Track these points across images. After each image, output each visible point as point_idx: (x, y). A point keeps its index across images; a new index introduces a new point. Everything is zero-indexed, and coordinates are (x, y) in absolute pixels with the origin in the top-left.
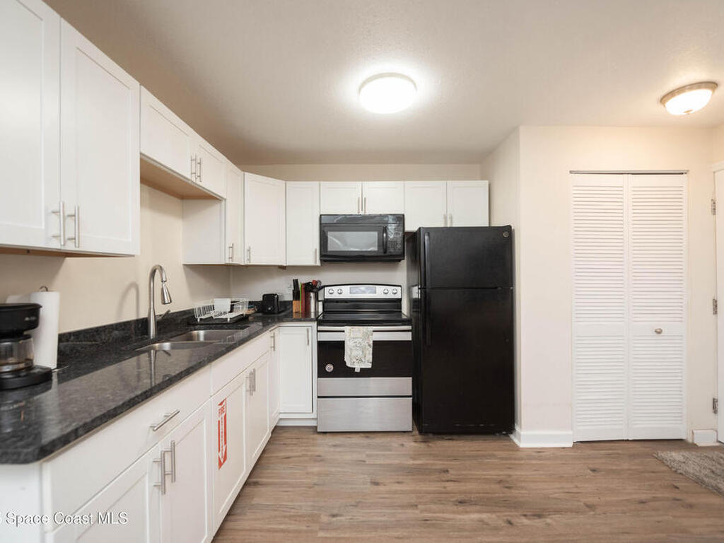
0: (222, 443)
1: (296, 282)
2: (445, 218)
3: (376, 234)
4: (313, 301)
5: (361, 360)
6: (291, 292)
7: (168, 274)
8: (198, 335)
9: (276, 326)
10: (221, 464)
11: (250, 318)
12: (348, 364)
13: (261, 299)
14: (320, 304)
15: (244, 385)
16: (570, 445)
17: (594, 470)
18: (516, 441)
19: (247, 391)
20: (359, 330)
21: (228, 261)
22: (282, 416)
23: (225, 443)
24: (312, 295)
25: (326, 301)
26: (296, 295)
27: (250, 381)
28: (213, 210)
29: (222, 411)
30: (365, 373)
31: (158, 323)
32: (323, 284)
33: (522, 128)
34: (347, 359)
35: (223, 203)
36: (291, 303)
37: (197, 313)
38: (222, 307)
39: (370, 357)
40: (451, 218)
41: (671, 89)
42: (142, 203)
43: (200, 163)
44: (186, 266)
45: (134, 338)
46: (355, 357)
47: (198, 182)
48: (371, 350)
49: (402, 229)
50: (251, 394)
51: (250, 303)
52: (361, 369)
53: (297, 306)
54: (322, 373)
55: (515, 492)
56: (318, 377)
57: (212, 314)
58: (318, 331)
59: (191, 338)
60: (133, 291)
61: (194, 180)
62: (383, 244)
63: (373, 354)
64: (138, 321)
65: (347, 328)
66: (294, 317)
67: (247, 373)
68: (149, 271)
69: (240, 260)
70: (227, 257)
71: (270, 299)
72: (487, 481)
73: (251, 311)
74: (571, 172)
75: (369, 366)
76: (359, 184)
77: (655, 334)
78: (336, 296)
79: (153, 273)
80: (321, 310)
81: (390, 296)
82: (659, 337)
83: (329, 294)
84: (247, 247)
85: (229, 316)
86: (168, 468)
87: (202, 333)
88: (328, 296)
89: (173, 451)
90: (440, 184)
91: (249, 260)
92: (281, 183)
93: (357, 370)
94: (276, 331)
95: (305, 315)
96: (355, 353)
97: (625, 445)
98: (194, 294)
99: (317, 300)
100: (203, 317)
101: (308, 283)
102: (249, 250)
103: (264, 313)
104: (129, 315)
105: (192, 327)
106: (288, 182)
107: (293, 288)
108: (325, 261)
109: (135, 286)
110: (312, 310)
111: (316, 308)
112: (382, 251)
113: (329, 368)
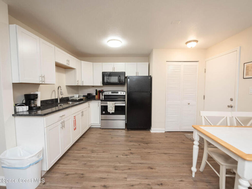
0: (75, 125)
1: (96, 90)
2: (136, 73)
3: (117, 77)
4: (101, 95)
5: (112, 110)
6: (95, 93)
7: (62, 88)
8: (70, 103)
9: (90, 101)
10: (74, 130)
11: (83, 100)
12: (108, 111)
13: (87, 95)
14: (103, 96)
15: (80, 114)
16: (164, 132)
17: (166, 137)
18: (151, 131)
19: (81, 116)
20: (111, 103)
21: (77, 85)
22: (92, 125)
23: (76, 126)
24: (101, 94)
25: (105, 95)
26: (96, 94)
27: (82, 113)
28: (73, 72)
29: (75, 118)
30: (113, 114)
31: (60, 100)
32: (104, 91)
33: (153, 50)
34: (108, 110)
35: (75, 69)
36: (95, 96)
37: (69, 98)
38: (76, 97)
39: (114, 110)
40: (138, 73)
41: (187, 41)
42: (56, 71)
43: (69, 61)
44: (66, 86)
45: (55, 103)
46: (110, 110)
47: (69, 66)
48: (114, 108)
49: (124, 76)
50: (82, 116)
51: (83, 96)
52: (112, 113)
53: (97, 97)
54: (102, 114)
55: (144, 140)
56: (101, 115)
57: (74, 98)
58: (101, 103)
59: (68, 103)
60: (54, 92)
61: (67, 65)
62: (119, 80)
63: (115, 109)
64: (55, 99)
65: (108, 102)
66: (96, 99)
67: (81, 111)
68: (58, 87)
69: (80, 84)
70: (77, 84)
71: (89, 95)
72: (139, 138)
73: (84, 98)
74: (167, 61)
75: (114, 112)
76: (112, 63)
77: (188, 104)
78: (107, 94)
79: (59, 88)
80: (103, 98)
81: (122, 94)
82: (189, 105)
83: (106, 93)
84: (82, 81)
85: (78, 99)
86: (63, 125)
87: (71, 103)
88: (105, 94)
89: (64, 122)
90: (135, 64)
91: (83, 84)
92: (92, 63)
93: (111, 113)
94: (90, 103)
95: (99, 99)
96: (110, 109)
97: (179, 132)
98: (69, 93)
99: (102, 95)
100: (71, 99)
101: (100, 91)
102: (83, 82)
103: (88, 98)
104: (53, 98)
105: (68, 101)
106: (93, 63)
107: (96, 92)
108: (104, 85)
109: (54, 91)
110: (101, 98)
111: (102, 97)
112: (119, 82)
113: (104, 112)
